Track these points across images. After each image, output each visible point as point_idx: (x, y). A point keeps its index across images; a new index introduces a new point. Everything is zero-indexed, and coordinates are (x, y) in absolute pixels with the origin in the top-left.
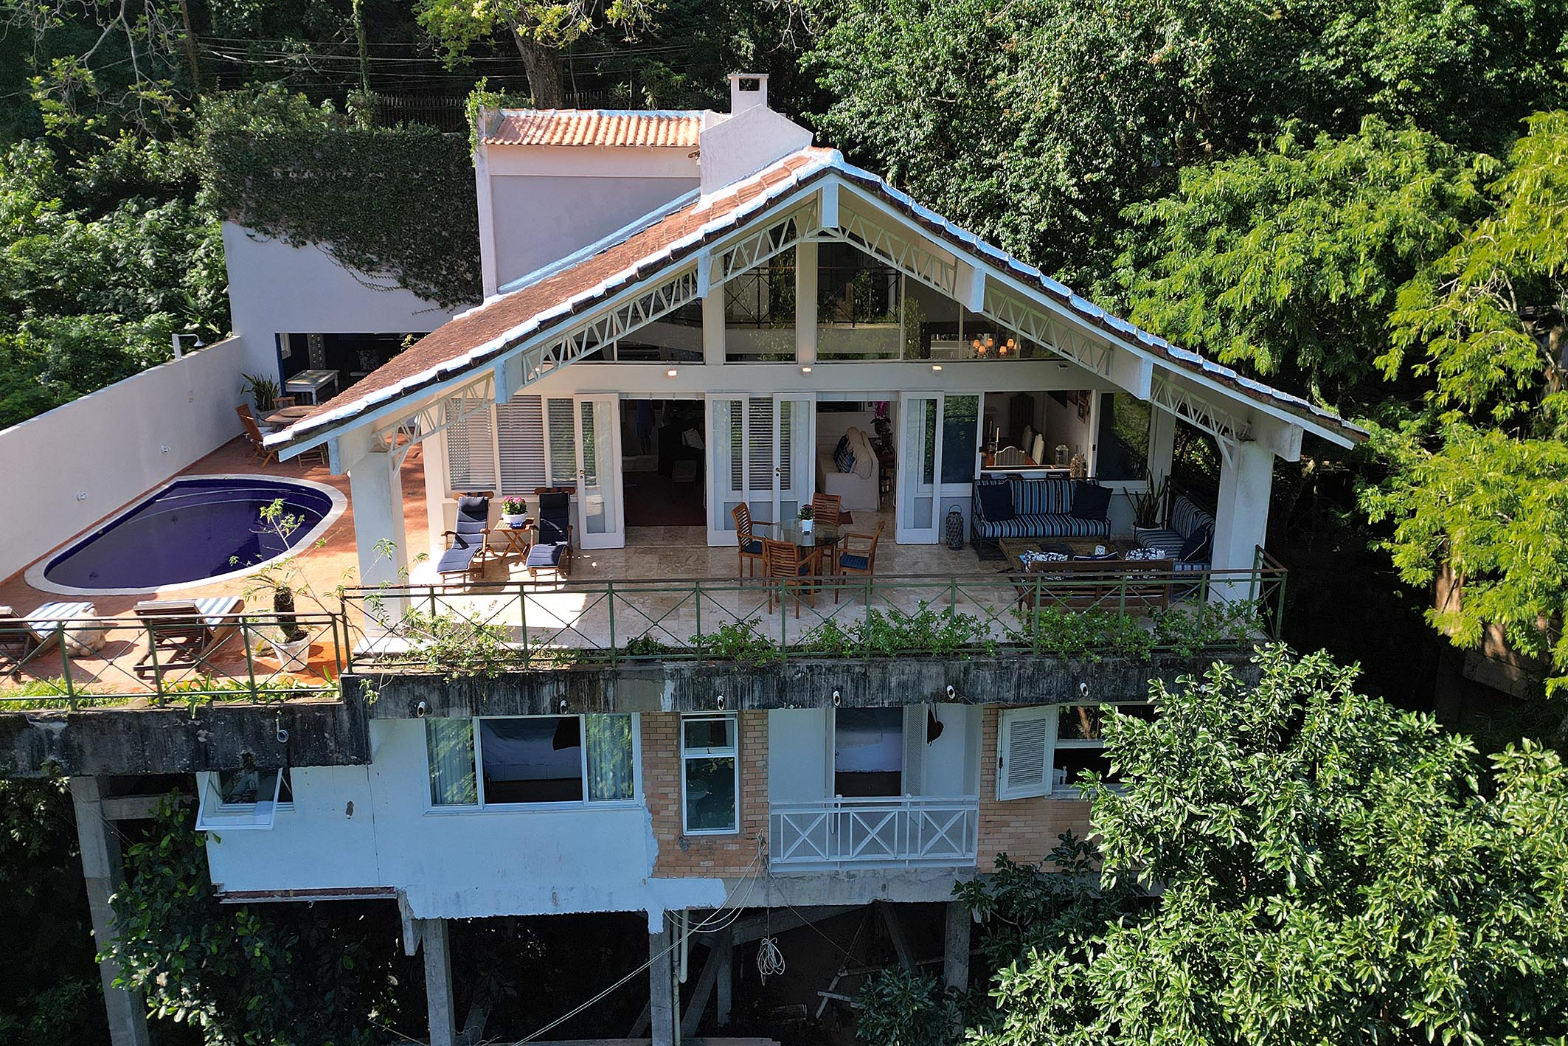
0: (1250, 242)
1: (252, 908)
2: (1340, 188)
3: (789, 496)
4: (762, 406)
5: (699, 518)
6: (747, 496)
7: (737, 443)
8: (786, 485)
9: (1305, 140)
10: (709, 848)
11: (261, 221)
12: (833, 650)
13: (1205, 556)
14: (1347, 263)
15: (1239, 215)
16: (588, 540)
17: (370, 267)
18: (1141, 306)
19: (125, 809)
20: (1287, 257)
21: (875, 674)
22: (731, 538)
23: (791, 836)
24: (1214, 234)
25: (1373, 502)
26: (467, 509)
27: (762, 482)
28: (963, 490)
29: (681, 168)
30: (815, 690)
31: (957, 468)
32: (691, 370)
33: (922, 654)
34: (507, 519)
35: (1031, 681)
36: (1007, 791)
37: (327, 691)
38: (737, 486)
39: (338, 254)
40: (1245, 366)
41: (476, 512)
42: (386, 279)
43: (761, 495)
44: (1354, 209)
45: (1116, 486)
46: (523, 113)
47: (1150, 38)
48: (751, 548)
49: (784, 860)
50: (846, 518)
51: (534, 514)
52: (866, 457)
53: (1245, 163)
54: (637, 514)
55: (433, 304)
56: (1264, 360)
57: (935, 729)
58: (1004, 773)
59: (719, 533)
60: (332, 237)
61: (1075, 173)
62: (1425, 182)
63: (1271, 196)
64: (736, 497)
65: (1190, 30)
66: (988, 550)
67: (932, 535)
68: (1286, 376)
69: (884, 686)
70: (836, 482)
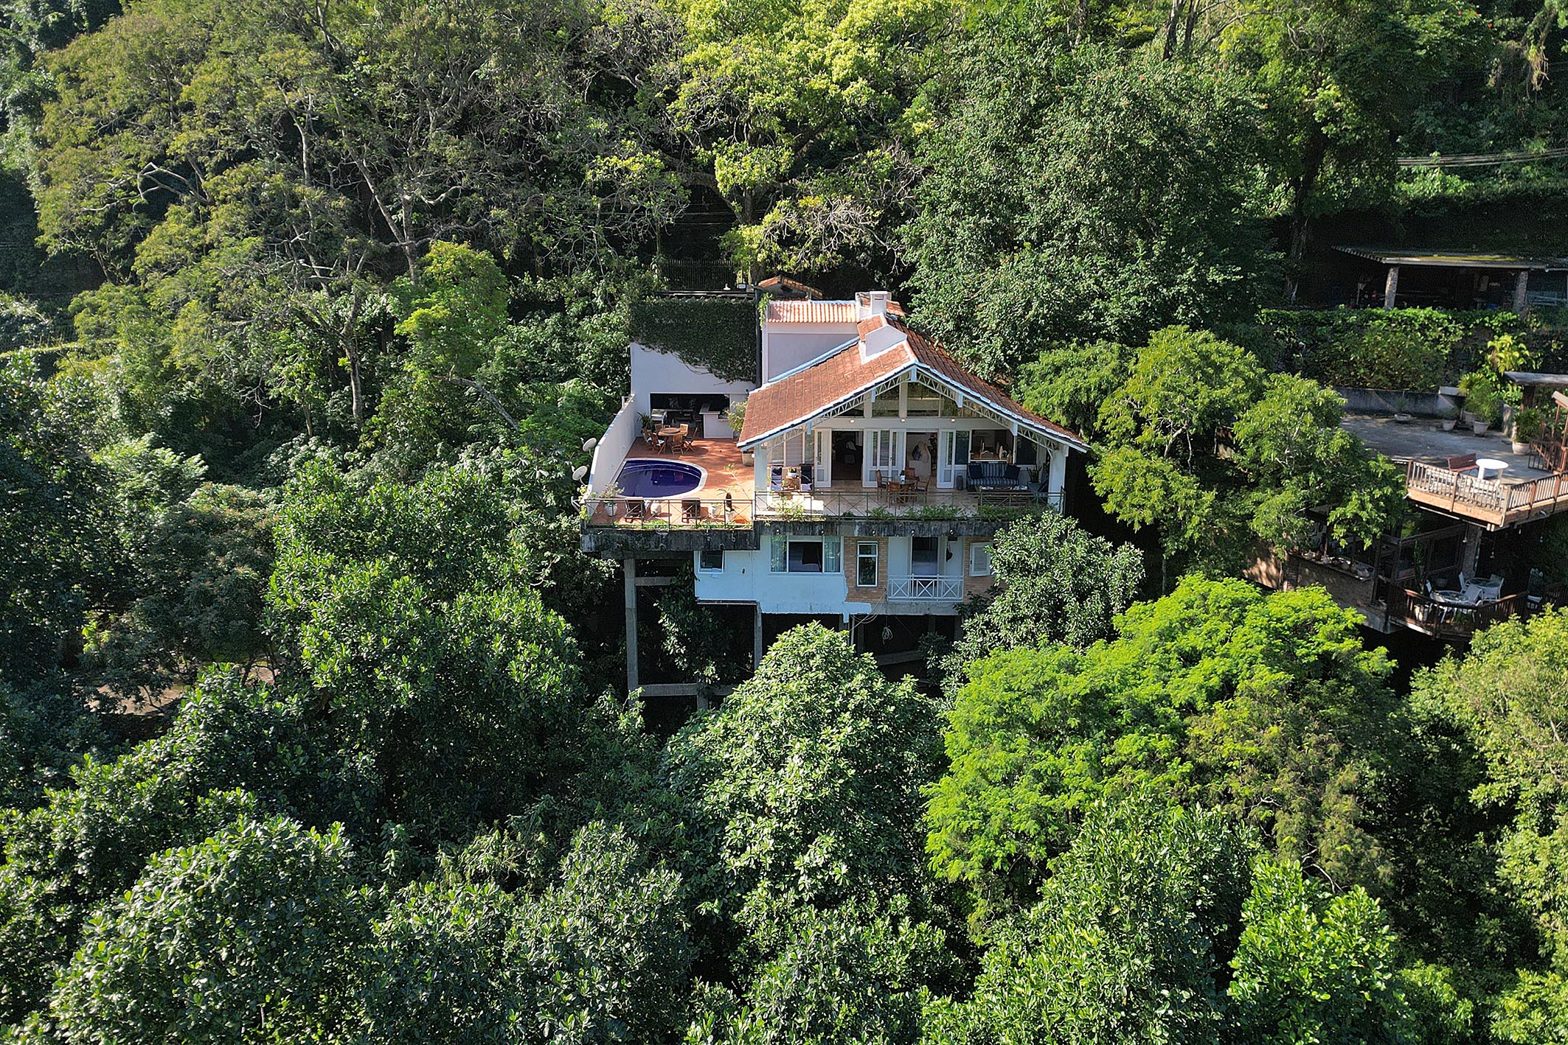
0: (1059, 381)
1: (708, 607)
2: (1090, 362)
3: (895, 468)
4: (885, 434)
5: (858, 476)
6: (878, 467)
7: (875, 447)
8: (894, 464)
9: (1081, 344)
10: (866, 591)
11: (648, 342)
12: (913, 518)
13: (1046, 490)
14: (1088, 390)
15: (1057, 370)
16: (817, 484)
17: (696, 363)
18: (1027, 399)
19: (643, 581)
20: (1069, 388)
21: (926, 525)
22: (875, 484)
23: (895, 588)
24: (1049, 377)
25: (1090, 469)
26: (774, 471)
27: (885, 463)
28: (963, 467)
29: (850, 331)
30: (906, 530)
31: (961, 458)
32: (859, 419)
33: (942, 520)
34: (790, 475)
35: (980, 529)
36: (973, 574)
37: (748, 526)
38: (875, 464)
39: (681, 358)
40: (1057, 423)
41: (778, 472)
42: (703, 369)
43: (884, 468)
44: (1093, 370)
45: (1023, 467)
46: (778, 303)
47: (1028, 306)
48: (881, 486)
49: (893, 597)
50: (917, 479)
51: (799, 473)
52: (926, 454)
53: (1061, 352)
54: (835, 476)
55: (724, 380)
56: (1064, 422)
57: (949, 556)
58: (972, 566)
59: (868, 482)
60: (679, 350)
61: (1004, 351)
62: (1114, 364)
63: (1066, 364)
64: (874, 469)
65: (1041, 305)
66: (972, 489)
67: (951, 485)
68: (1073, 428)
69: (929, 530)
70: (913, 464)
